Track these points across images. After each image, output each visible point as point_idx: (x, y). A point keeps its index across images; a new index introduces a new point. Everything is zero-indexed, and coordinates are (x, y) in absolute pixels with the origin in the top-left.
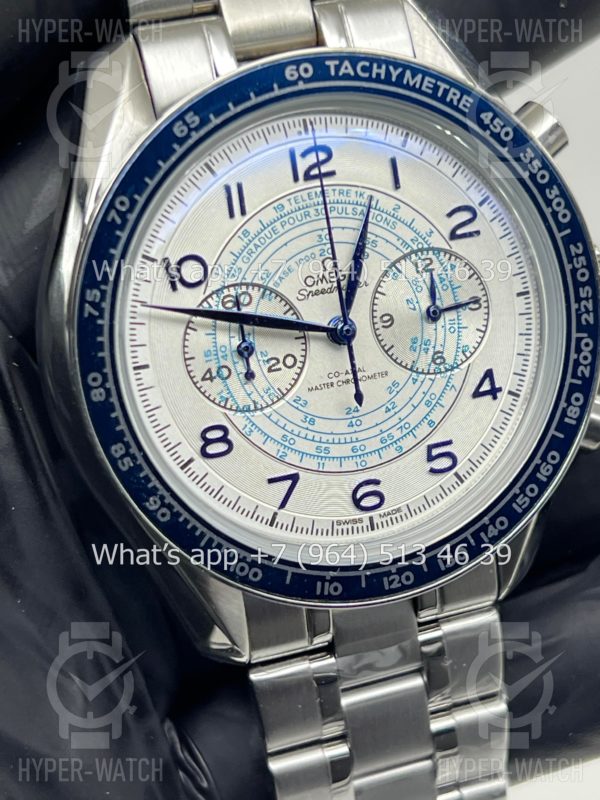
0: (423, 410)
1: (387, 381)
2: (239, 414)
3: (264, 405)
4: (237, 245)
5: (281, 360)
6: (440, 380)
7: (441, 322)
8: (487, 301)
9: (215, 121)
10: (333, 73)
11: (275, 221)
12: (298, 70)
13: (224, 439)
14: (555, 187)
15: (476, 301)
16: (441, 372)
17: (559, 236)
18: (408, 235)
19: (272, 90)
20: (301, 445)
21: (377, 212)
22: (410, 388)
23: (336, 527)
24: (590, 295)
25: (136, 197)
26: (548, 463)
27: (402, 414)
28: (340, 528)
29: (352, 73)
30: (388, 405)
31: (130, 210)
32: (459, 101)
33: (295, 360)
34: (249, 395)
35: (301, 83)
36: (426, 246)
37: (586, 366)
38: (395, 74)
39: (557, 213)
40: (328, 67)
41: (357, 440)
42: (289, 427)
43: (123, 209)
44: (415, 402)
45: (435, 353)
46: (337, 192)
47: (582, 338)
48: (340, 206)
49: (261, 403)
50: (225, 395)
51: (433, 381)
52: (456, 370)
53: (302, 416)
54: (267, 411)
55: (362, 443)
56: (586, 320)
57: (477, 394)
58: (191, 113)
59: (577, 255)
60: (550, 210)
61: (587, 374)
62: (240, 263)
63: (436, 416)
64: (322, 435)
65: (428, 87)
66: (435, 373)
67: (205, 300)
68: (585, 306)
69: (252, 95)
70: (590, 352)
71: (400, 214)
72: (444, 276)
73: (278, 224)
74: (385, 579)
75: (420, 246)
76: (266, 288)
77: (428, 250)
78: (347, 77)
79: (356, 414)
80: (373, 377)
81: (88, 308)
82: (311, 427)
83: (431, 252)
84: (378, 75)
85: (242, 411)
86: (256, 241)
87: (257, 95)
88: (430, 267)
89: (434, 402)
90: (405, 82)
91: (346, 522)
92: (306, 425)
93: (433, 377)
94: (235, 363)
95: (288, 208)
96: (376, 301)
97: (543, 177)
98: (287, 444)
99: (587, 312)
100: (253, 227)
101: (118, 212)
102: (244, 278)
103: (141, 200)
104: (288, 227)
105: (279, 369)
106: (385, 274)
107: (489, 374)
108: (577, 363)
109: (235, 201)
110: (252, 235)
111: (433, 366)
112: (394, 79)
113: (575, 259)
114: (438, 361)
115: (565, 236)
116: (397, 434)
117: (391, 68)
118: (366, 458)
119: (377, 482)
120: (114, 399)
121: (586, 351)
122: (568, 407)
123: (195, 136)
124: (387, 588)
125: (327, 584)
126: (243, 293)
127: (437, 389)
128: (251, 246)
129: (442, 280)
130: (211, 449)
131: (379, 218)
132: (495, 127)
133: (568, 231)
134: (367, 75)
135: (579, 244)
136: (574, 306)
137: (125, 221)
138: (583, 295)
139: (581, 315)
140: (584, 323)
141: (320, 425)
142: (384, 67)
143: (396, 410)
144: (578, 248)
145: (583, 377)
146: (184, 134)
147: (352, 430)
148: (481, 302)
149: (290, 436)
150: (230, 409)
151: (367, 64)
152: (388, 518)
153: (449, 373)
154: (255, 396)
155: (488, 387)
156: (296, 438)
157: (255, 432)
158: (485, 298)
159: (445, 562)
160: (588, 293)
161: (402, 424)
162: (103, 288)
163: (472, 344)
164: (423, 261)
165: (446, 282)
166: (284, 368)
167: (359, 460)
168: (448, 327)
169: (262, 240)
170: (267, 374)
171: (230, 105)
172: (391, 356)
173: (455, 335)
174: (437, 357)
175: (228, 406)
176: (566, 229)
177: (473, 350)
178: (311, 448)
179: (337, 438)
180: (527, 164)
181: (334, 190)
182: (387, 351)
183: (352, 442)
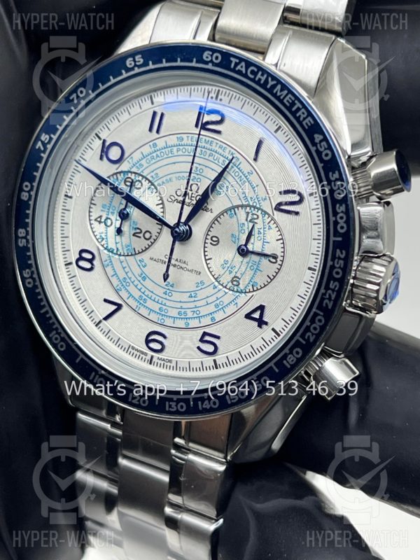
0: (212, 308)
1: (199, 278)
2: (106, 251)
3: (122, 254)
4: (146, 150)
5: (143, 231)
6: (231, 295)
7: (246, 260)
8: (282, 261)
9: (151, 66)
10: (233, 65)
11: (174, 146)
12: (212, 56)
13: (90, 261)
14: (344, 205)
15: (275, 257)
16: (233, 291)
17: (332, 238)
19: (192, 61)
20: (132, 289)
21: (237, 170)
22: (210, 290)
23: (130, 349)
24: (336, 289)
25: (90, 92)
26: (260, 383)
27: (198, 304)
28: (133, 351)
29: (244, 72)
30: (192, 293)
32: (304, 119)
33: (151, 237)
34: (116, 243)
35: (210, 64)
36: (258, 206)
37: (313, 334)
38: (271, 83)
39: (338, 223)
40: (231, 62)
41: (165, 305)
42: (130, 274)
44: (210, 300)
45: (235, 277)
46: (218, 146)
47: (319, 315)
48: (217, 155)
49: (121, 251)
50: (103, 236)
51: (226, 293)
52: (243, 294)
53: (140, 272)
54: (122, 258)
55: (167, 308)
56: (326, 304)
57: (248, 316)
58: (140, 56)
59: (339, 258)
60: (334, 219)
61: (312, 339)
62: (143, 162)
63: (219, 316)
64: (147, 291)
65: (288, 101)
66: (229, 289)
67: (116, 174)
68: (330, 295)
69: (179, 59)
70: (320, 326)
71: (251, 178)
72: (262, 231)
73: (175, 149)
75: (255, 204)
76: (153, 184)
77: (259, 209)
78: (239, 72)
79: (171, 288)
80: (191, 271)
81: (39, 144)
82: (142, 281)
83: (260, 212)
84: (260, 79)
85: (109, 251)
86: (158, 153)
87: (181, 61)
88: (256, 221)
89: (221, 307)
90: (275, 91)
91: (137, 350)
92: (140, 279)
93: (227, 291)
94: (116, 220)
95: (185, 141)
96: (213, 225)
98: (124, 284)
100: (161, 143)
102: (142, 172)
103: (93, 95)
104: (180, 153)
105: (140, 237)
106: (226, 211)
107: (261, 308)
108: (307, 329)
109: (156, 123)
110: (158, 148)
111: (230, 284)
112: (268, 86)
113: (336, 260)
114: (235, 283)
115: (337, 241)
116: (190, 314)
117: (270, 79)
118: (165, 318)
119: (165, 337)
120: (31, 203)
121: (317, 325)
122: (289, 354)
123: (137, 70)
124: (130, 400)
125: (97, 376)
127: (226, 300)
128: (154, 154)
129: (259, 233)
130: (82, 263)
131: (237, 174)
132: (321, 147)
133: (340, 239)
134: (252, 77)
135: (344, 252)
136: (322, 291)
137: (79, 103)
138: (332, 286)
139: (324, 299)
140: (324, 305)
142: (265, 76)
143: (196, 299)
144: (342, 253)
145: (308, 340)
146: (131, 66)
147: (164, 296)
148: (278, 260)
149: (128, 280)
150: (103, 246)
151: (256, 70)
152: (162, 362)
153: (238, 294)
154: (119, 246)
155: (258, 317)
156: (131, 284)
157: (110, 266)
158: (282, 259)
159: (170, 406)
160: (336, 286)
161: (195, 310)
162: (52, 136)
163: (260, 283)
164: (253, 214)
165: (262, 235)
166: (142, 238)
167: (161, 317)
168: (250, 265)
169: (162, 154)
170: (132, 236)
171: (164, 60)
172: (207, 264)
173: (253, 272)
174: (235, 280)
175: (102, 243)
176: (339, 237)
177: (259, 288)
178: (137, 294)
179: (154, 296)
180: (332, 181)
181: (217, 143)
182: (206, 260)
183: (161, 304)
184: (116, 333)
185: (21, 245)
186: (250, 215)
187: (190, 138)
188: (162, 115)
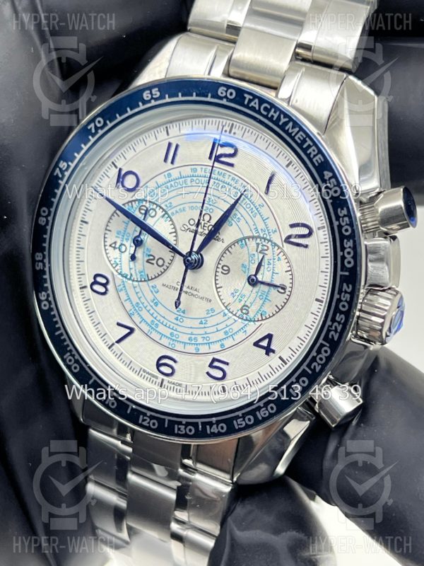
0: (221, 335)
1: (209, 306)
2: (120, 276)
3: (136, 279)
4: (161, 180)
5: (156, 259)
6: (240, 323)
7: (256, 289)
8: (291, 292)
9: (167, 100)
10: (246, 102)
11: (188, 177)
12: (226, 92)
13: (104, 285)
14: (351, 241)
15: (284, 288)
16: (242, 319)
17: (339, 273)
18: (261, 226)
19: (207, 96)
20: (144, 313)
21: (248, 202)
22: (220, 318)
23: (142, 372)
24: (342, 321)
25: (108, 122)
26: (267, 410)
27: (208, 330)
28: (144, 374)
29: (257, 108)
30: (203, 320)
31: (102, 128)
32: (315, 156)
33: (164, 263)
34: (130, 269)
35: (225, 100)
36: (268, 238)
37: (319, 364)
38: (283, 120)
39: (345, 258)
40: (245, 98)
41: (176, 330)
42: (142, 300)
43: (99, 125)
44: (220, 327)
45: (244, 306)
46: (231, 178)
47: (325, 346)
48: (229, 187)
49: (134, 277)
50: (118, 261)
51: (235, 321)
52: (252, 323)
53: (152, 298)
54: (136, 283)
55: (179, 333)
56: (332, 336)
57: (256, 344)
58: (157, 89)
59: (346, 292)
60: (342, 254)
61: (317, 370)
63: (228, 343)
64: (159, 316)
65: (299, 138)
66: (239, 317)
67: (131, 202)
68: (336, 327)
69: (194, 94)
70: (326, 357)
71: (262, 210)
72: (271, 262)
73: (189, 179)
74: (141, 416)
75: (265, 236)
76: (166, 213)
77: (269, 241)
78: (253, 109)
79: (182, 314)
80: (202, 298)
81: (58, 171)
82: (154, 307)
83: (270, 243)
84: (272, 116)
85: (122, 276)
86: (172, 183)
87: (197, 95)
88: (266, 252)
89: (230, 334)
90: (287, 128)
91: (148, 373)
92: (152, 304)
93: (236, 319)
94: (131, 246)
95: (199, 173)
96: (224, 255)
97: (347, 230)
98: (137, 308)
99: (336, 331)
100: (175, 174)
101: (95, 126)
102: (157, 201)
103: (110, 125)
104: (194, 184)
105: (153, 264)
106: (237, 242)
107: (270, 337)
108: (314, 359)
109: (171, 153)
110: (172, 178)
111: (240, 313)
112: (281, 123)
113: (343, 294)
114: (244, 311)
115: (344, 275)
116: (200, 340)
117: (282, 116)
118: (176, 343)
119: (175, 361)
120: (49, 228)
121: (323, 355)
122: (295, 383)
123: (153, 103)
124: (140, 422)
126: (153, 209)
127: (235, 327)
128: (169, 184)
129: (269, 264)
130: (96, 287)
131: (248, 206)
132: (330, 184)
133: (347, 273)
134: (265, 113)
135: (350, 286)
136: (329, 323)
137: (96, 132)
138: (338, 318)
139: (330, 331)
140: (330, 337)
141: (160, 309)
142: (278, 113)
143: (206, 326)
144: (348, 287)
145: (314, 370)
146: (148, 99)
147: (175, 321)
148: (287, 290)
149: (141, 305)
150: (117, 271)
151: (269, 107)
152: (172, 386)
153: (247, 322)
154: (133, 271)
155: (266, 345)
156: (144, 309)
157: (124, 291)
158: (290, 289)
159: (179, 429)
160: (342, 319)
161: (205, 336)
162: (70, 163)
163: (269, 312)
164: (263, 245)
165: (271, 266)
166: (155, 264)
167: (171, 342)
168: (260, 294)
169: (176, 184)
170: (145, 262)
171: (180, 94)
172: (218, 292)
173: (261, 302)
174: (245, 308)
175: (116, 269)
176: (346, 271)
177: (268, 317)
178: (149, 319)
179: (165, 322)
180: (340, 217)
181: (230, 176)
182: (217, 288)
183: (172, 329)
184: (128, 356)
185: (38, 268)
186: (260, 246)
187: (203, 170)
188: (177, 146)
